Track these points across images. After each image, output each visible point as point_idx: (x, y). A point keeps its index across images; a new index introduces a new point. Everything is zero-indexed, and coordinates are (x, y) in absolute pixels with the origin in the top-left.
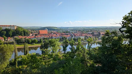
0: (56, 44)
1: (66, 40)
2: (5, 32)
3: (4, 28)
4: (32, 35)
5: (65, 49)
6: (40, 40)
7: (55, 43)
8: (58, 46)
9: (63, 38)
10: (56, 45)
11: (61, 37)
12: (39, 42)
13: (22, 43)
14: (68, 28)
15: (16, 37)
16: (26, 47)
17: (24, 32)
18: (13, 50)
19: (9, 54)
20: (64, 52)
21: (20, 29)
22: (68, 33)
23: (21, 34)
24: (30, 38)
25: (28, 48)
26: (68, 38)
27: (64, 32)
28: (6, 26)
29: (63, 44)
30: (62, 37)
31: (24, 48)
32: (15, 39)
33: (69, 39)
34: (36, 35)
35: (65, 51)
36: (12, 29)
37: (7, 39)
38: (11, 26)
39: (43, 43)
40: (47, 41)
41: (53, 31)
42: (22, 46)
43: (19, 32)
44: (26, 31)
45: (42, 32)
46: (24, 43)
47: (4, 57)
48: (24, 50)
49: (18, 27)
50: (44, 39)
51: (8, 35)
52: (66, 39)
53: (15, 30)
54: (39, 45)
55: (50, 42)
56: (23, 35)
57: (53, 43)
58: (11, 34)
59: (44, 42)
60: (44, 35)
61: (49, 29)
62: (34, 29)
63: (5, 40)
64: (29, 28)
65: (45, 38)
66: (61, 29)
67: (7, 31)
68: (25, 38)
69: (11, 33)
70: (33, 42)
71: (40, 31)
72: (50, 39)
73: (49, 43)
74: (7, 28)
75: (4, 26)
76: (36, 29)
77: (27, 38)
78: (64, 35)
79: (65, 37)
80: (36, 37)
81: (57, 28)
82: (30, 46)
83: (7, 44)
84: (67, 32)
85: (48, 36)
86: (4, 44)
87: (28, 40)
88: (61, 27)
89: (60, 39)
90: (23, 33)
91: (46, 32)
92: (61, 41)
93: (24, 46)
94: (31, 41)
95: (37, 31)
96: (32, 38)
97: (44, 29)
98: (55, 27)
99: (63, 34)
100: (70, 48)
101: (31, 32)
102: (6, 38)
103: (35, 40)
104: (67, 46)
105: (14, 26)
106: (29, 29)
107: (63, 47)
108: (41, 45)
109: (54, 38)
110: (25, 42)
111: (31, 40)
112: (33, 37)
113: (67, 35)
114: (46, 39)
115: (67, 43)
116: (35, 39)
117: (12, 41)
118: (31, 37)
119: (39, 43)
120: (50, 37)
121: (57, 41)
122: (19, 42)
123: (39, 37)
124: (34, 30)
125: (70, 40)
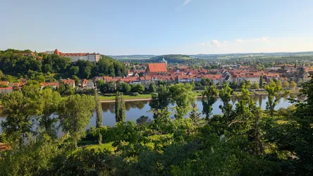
0: (185, 96)
1: (212, 86)
2: (78, 68)
3: (75, 59)
4: (133, 76)
5: (207, 109)
6: (151, 85)
7: (185, 93)
8: (192, 100)
9: (202, 83)
10: (187, 99)
11: (198, 80)
12: (149, 90)
13: (111, 92)
14: (216, 56)
15: (99, 79)
16: (119, 101)
17: (116, 67)
18: (93, 107)
19: (85, 115)
20: (205, 116)
21: (108, 61)
22: (215, 70)
23: (109, 73)
24: (128, 82)
25: (124, 103)
26: (215, 82)
27: (207, 68)
28: (79, 54)
29: (203, 98)
30: (200, 80)
31: (116, 104)
32: (97, 82)
33: (217, 84)
34: (141, 75)
35: (207, 114)
36: (90, 61)
37: (82, 83)
38: (88, 54)
39: (157, 94)
40: (165, 88)
41: (178, 66)
42: (110, 99)
43: (105, 69)
44: (120, 65)
45: (154, 68)
46: (115, 92)
47: (76, 122)
48: (116, 108)
49: (102, 56)
50: (159, 83)
51: (82, 76)
52: (211, 84)
53: (97, 64)
54: (148, 97)
55: (172, 92)
56: (113, 74)
57: (178, 93)
58: (89, 73)
59: (158, 91)
60: (158, 74)
61: (171, 59)
62: (136, 61)
63: (76, 85)
64: (126, 58)
65: (161, 80)
66: (199, 59)
67: (82, 65)
68: (117, 82)
69: (88, 71)
70: (135, 90)
71: (151, 65)
72: (172, 85)
73: (169, 94)
74: (81, 58)
75: (75, 55)
76: (141, 61)
77: (122, 81)
78: (207, 76)
79: (207, 80)
80: (142, 78)
81: (188, 56)
82: (127, 98)
83: (80, 93)
84: (213, 68)
85: (168, 77)
86: (76, 93)
87: (123, 86)
88: (200, 56)
89: (197, 85)
90: (113, 69)
91: (162, 67)
92: (198, 89)
93: (116, 100)
94: (129, 88)
95: (143, 65)
96: (132, 82)
97: (158, 60)
98: (183, 56)
99: (204, 73)
100: (220, 107)
101: (130, 67)
102: (79, 81)
103: (138, 86)
104: (212, 101)
105: (94, 54)
106: (125, 61)
107: (204, 104)
108: (153, 97)
109: (182, 81)
110: (118, 89)
111: (131, 86)
112: (134, 79)
113: (215, 73)
114: (164, 84)
115: (214, 93)
116: (140, 83)
117: (90, 88)
118: (130, 79)
119: (147, 94)
120: (171, 79)
121: (188, 88)
122: (105, 90)
123: (149, 80)
124: (136, 64)
125: (220, 88)
